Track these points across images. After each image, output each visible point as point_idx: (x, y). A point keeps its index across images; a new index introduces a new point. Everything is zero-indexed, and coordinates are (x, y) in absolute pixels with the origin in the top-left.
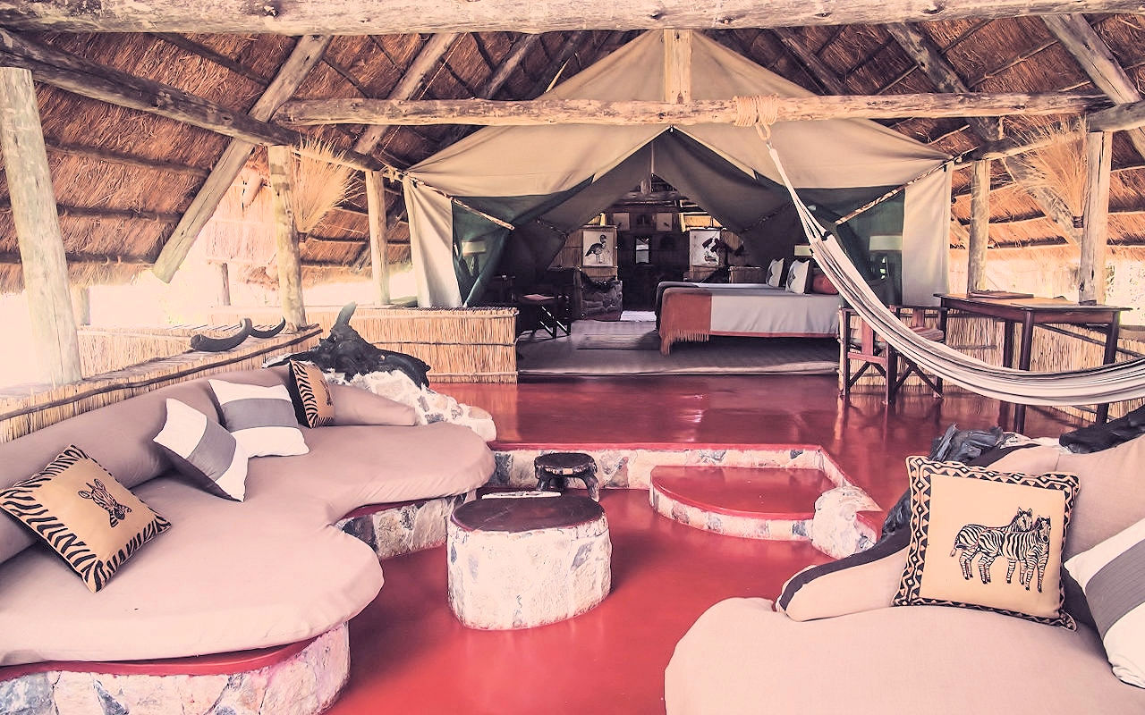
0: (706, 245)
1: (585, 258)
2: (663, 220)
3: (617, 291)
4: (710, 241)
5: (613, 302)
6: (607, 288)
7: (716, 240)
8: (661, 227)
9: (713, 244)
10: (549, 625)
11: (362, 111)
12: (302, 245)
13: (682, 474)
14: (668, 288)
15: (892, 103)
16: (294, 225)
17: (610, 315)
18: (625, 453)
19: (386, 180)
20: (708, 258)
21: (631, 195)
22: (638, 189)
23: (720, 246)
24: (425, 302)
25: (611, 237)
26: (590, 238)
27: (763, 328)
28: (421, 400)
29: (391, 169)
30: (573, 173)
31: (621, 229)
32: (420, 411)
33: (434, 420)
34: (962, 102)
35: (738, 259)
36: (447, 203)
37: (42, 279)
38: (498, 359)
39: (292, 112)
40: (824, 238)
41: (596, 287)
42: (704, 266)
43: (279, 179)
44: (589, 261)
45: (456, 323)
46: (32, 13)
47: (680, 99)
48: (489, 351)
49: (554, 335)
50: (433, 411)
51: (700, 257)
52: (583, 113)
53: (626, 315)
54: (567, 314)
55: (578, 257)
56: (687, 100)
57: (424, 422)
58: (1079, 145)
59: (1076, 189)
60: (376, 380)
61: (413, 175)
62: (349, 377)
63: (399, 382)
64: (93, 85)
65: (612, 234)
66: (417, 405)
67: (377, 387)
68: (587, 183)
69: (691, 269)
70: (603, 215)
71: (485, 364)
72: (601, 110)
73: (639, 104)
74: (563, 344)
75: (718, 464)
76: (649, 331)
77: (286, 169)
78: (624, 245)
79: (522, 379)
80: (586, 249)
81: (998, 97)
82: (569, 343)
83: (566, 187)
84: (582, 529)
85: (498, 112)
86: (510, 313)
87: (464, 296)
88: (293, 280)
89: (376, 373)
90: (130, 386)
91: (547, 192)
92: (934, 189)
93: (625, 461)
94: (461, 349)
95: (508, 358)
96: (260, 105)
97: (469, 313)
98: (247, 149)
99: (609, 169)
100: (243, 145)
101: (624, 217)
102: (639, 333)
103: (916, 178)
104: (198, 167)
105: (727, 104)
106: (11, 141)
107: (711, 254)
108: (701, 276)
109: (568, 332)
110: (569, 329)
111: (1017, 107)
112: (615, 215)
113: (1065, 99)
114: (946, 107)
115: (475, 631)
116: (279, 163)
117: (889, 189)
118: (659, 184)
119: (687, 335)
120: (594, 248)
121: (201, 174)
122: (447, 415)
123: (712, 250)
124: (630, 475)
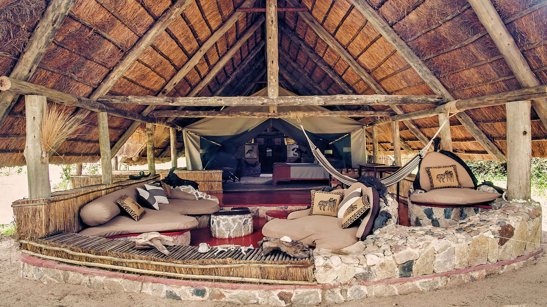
0: (293, 150)
1: (246, 155)
2: (277, 141)
3: (259, 167)
4: (294, 149)
5: (257, 171)
6: (254, 165)
7: (297, 148)
8: (276, 143)
9: (296, 150)
10: (238, 238)
11: (177, 114)
12: (156, 151)
13: (275, 213)
14: (277, 165)
15: (336, 113)
16: (154, 145)
17: (257, 175)
18: (258, 207)
19: (177, 130)
20: (294, 155)
21: (264, 133)
22: (266, 131)
23: (298, 150)
24: (190, 168)
25: (256, 148)
26: (247, 148)
27: (309, 177)
28: (197, 193)
29: (179, 127)
30: (241, 129)
31: (260, 144)
32: (196, 196)
33: (200, 199)
34: (356, 113)
35: (306, 155)
36: (198, 137)
37: (106, 159)
38: (216, 186)
39: (155, 114)
40: (316, 149)
41: (250, 165)
42: (293, 157)
43: (150, 132)
44: (248, 156)
45: (202, 175)
46: (112, 101)
47: (274, 112)
48: (213, 183)
49: (234, 181)
50: (200, 196)
51: (291, 154)
52: (245, 115)
53: (262, 175)
54: (240, 174)
55: (243, 154)
56: (276, 112)
57: (197, 199)
58: (389, 124)
59: (390, 136)
60: (182, 188)
61: (186, 129)
62: (174, 187)
63: (190, 188)
64: (115, 113)
65: (256, 146)
66: (195, 194)
67: (183, 190)
68: (247, 132)
69: (288, 159)
70: (253, 140)
71: (212, 187)
72: (250, 114)
73: (262, 113)
74: (238, 183)
75: (286, 210)
76: (270, 180)
77: (152, 129)
78: (262, 150)
79: (224, 192)
80: (246, 151)
81: (366, 112)
82: (240, 184)
83: (239, 133)
84: (246, 215)
85: (219, 115)
86: (221, 171)
87: (204, 166)
88: (152, 161)
89: (183, 186)
90: (123, 186)
91: (233, 134)
92: (359, 135)
93: (258, 209)
94: (203, 183)
95: (220, 185)
96: (145, 112)
97: (206, 171)
98: (139, 124)
99: (254, 128)
100: (138, 122)
101: (261, 140)
102: (266, 180)
103: (354, 131)
104: (124, 129)
105: (288, 113)
106: (102, 128)
107: (295, 153)
108: (292, 161)
109: (239, 180)
110: (240, 179)
111: (371, 115)
112: (258, 139)
113: (384, 113)
114: (351, 114)
115: (219, 239)
116: (149, 128)
117: (346, 134)
118: (274, 129)
119: (282, 179)
120: (249, 151)
121: (124, 131)
122: (204, 198)
123: (296, 152)
124: (260, 214)
